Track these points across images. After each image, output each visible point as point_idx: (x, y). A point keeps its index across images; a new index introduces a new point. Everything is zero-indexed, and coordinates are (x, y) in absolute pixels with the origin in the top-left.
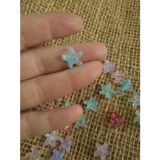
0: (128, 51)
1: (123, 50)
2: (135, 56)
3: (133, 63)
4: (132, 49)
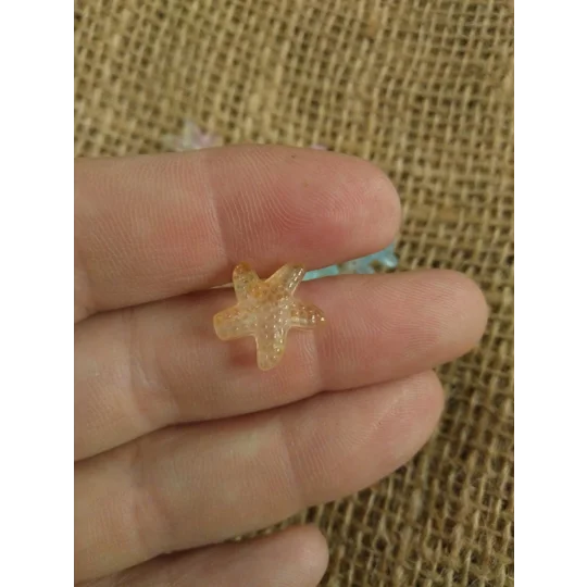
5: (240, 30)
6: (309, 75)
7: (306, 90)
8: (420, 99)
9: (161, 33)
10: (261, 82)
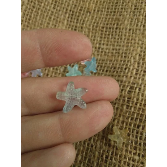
0: (99, 30)
1: (94, 30)
2: (106, 35)
5: (55, 11)
6: (74, 22)
7: (73, 26)
8: (103, 28)
9: (34, 12)
10: (61, 24)
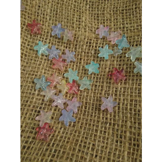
0: (120, 13)
1: (115, 14)
2: (127, 16)
3: (125, 22)
4: (123, 10)
